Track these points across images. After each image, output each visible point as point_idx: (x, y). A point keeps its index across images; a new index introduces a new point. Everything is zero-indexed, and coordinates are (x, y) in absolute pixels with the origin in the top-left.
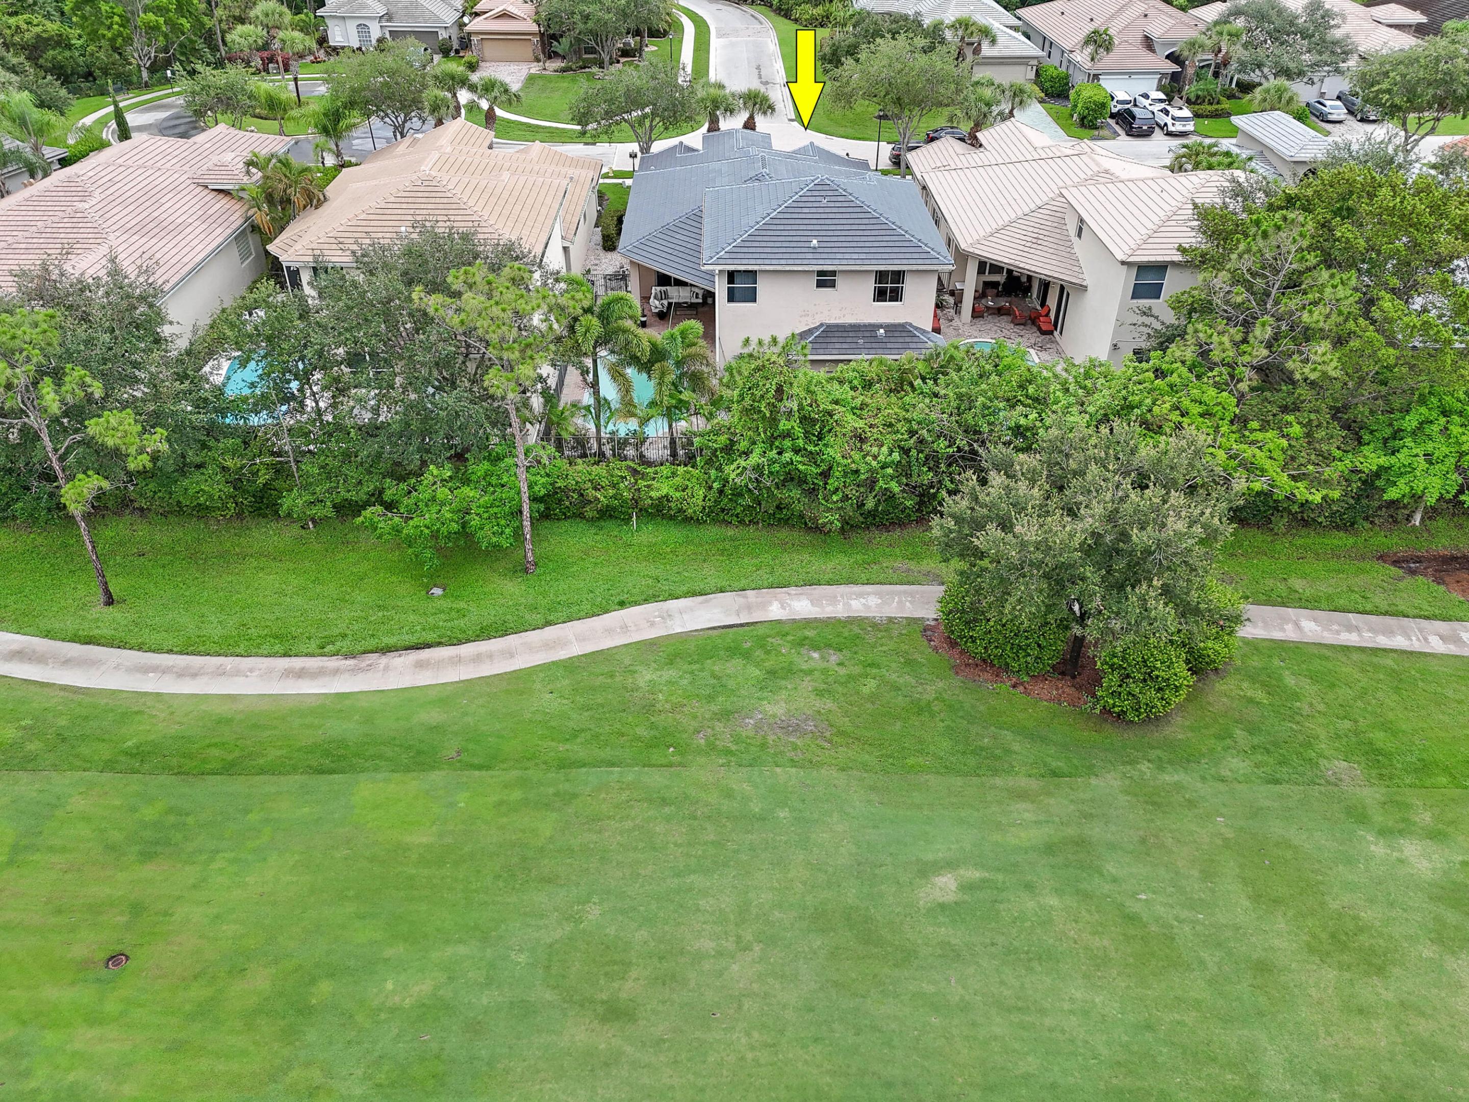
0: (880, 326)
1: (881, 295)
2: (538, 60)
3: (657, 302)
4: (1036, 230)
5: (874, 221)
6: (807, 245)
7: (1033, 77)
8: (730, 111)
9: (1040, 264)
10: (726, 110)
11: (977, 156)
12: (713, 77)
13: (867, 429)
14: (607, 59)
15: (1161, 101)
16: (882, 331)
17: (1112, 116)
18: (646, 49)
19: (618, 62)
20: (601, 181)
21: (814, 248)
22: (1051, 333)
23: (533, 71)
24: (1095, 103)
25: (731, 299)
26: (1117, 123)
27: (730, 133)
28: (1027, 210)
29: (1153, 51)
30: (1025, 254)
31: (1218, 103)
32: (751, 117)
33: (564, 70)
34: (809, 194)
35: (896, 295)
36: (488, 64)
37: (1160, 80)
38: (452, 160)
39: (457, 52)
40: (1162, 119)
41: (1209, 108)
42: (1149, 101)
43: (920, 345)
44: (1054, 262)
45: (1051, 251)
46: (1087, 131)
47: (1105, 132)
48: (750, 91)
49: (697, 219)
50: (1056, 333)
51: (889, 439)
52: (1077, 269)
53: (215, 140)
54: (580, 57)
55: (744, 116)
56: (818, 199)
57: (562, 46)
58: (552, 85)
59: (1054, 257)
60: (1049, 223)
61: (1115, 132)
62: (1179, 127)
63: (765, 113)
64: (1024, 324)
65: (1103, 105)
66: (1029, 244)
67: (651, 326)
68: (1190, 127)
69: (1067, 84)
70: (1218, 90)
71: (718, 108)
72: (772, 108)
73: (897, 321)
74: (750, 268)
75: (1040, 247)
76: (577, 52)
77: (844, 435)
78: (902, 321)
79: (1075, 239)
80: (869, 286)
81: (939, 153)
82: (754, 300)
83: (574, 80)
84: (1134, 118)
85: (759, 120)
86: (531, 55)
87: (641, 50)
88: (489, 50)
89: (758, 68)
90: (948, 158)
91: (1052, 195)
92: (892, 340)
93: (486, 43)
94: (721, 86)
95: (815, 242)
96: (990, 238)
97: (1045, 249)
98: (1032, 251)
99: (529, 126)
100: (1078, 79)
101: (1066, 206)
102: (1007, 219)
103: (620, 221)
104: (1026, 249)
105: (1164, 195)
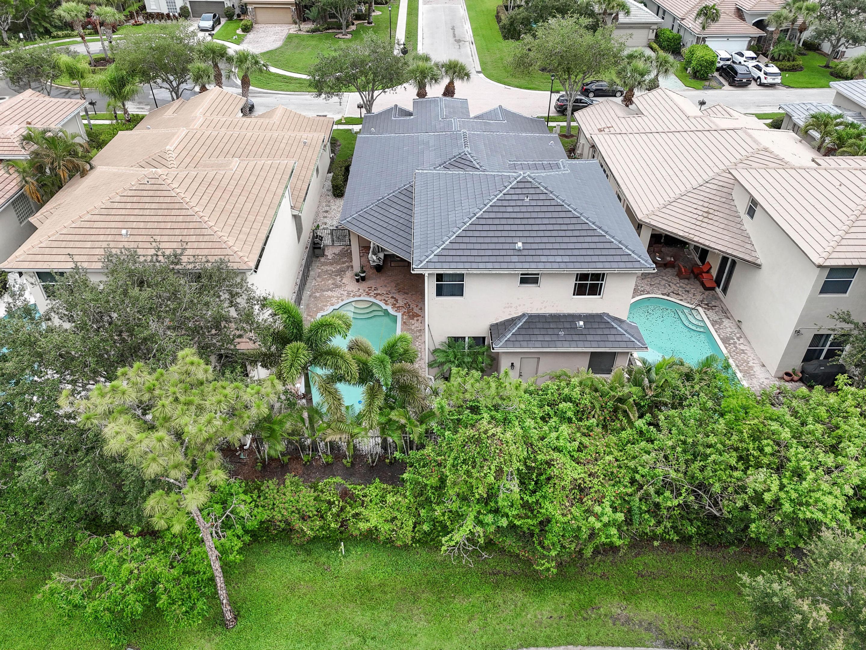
0: (579, 317)
1: (580, 290)
2: (295, 23)
3: (374, 257)
4: (706, 205)
5: (574, 221)
6: (512, 246)
7: (653, 37)
8: (435, 79)
9: (714, 239)
10: (431, 79)
11: (636, 122)
12: (421, 49)
13: (587, 479)
14: (344, 23)
15: (753, 58)
16: (581, 323)
17: (718, 70)
18: (373, 14)
19: (353, 24)
20: (335, 127)
21: (519, 250)
22: (713, 289)
23: (291, 32)
24: (706, 61)
25: (440, 292)
26: (721, 75)
27: (434, 100)
28: (695, 185)
29: (744, 20)
30: (697, 228)
31: (793, 60)
32: (451, 83)
33: (314, 31)
34: (512, 192)
35: (595, 290)
36: (260, 26)
37: (750, 42)
38: (198, 136)
39: (239, 16)
40: (756, 73)
41: (788, 64)
42: (744, 59)
43: (619, 338)
44: (727, 238)
45: (722, 226)
46: (699, 82)
47: (713, 83)
48: (450, 61)
49: (408, 194)
50: (719, 290)
51: (610, 491)
52: (749, 246)
53: (15, 108)
54: (326, 21)
55: (446, 81)
56: (521, 197)
57: (313, 12)
58: (304, 43)
59: (725, 232)
60: (718, 198)
61: (721, 83)
62: (770, 80)
63: (462, 78)
64: (688, 279)
65: (713, 63)
66: (700, 218)
67: (370, 278)
68: (778, 80)
69: (680, 43)
70: (795, 50)
71: (425, 77)
72: (468, 75)
73: (594, 312)
74: (458, 272)
75: (711, 222)
76: (324, 18)
77: (564, 488)
78: (599, 311)
79: (746, 218)
80: (571, 283)
81: (602, 114)
82: (462, 295)
83: (320, 39)
84: (736, 73)
85: (458, 83)
86: (291, 20)
87: (369, 15)
88: (261, 15)
89: (453, 28)
90: (611, 120)
91: (716, 170)
92: (592, 332)
93: (257, 10)
94: (427, 59)
95: (520, 245)
96: (664, 210)
97: (716, 224)
98: (704, 225)
99: (284, 77)
100: (689, 42)
101: (732, 181)
102: (678, 192)
103: (347, 169)
104: (699, 223)
105: (842, 188)
